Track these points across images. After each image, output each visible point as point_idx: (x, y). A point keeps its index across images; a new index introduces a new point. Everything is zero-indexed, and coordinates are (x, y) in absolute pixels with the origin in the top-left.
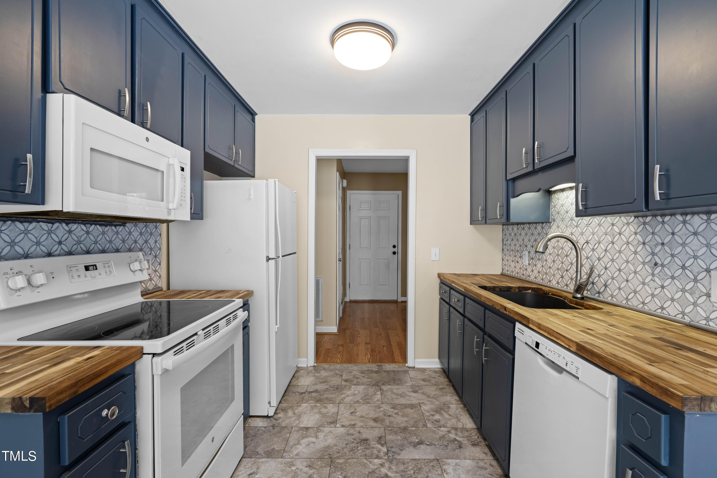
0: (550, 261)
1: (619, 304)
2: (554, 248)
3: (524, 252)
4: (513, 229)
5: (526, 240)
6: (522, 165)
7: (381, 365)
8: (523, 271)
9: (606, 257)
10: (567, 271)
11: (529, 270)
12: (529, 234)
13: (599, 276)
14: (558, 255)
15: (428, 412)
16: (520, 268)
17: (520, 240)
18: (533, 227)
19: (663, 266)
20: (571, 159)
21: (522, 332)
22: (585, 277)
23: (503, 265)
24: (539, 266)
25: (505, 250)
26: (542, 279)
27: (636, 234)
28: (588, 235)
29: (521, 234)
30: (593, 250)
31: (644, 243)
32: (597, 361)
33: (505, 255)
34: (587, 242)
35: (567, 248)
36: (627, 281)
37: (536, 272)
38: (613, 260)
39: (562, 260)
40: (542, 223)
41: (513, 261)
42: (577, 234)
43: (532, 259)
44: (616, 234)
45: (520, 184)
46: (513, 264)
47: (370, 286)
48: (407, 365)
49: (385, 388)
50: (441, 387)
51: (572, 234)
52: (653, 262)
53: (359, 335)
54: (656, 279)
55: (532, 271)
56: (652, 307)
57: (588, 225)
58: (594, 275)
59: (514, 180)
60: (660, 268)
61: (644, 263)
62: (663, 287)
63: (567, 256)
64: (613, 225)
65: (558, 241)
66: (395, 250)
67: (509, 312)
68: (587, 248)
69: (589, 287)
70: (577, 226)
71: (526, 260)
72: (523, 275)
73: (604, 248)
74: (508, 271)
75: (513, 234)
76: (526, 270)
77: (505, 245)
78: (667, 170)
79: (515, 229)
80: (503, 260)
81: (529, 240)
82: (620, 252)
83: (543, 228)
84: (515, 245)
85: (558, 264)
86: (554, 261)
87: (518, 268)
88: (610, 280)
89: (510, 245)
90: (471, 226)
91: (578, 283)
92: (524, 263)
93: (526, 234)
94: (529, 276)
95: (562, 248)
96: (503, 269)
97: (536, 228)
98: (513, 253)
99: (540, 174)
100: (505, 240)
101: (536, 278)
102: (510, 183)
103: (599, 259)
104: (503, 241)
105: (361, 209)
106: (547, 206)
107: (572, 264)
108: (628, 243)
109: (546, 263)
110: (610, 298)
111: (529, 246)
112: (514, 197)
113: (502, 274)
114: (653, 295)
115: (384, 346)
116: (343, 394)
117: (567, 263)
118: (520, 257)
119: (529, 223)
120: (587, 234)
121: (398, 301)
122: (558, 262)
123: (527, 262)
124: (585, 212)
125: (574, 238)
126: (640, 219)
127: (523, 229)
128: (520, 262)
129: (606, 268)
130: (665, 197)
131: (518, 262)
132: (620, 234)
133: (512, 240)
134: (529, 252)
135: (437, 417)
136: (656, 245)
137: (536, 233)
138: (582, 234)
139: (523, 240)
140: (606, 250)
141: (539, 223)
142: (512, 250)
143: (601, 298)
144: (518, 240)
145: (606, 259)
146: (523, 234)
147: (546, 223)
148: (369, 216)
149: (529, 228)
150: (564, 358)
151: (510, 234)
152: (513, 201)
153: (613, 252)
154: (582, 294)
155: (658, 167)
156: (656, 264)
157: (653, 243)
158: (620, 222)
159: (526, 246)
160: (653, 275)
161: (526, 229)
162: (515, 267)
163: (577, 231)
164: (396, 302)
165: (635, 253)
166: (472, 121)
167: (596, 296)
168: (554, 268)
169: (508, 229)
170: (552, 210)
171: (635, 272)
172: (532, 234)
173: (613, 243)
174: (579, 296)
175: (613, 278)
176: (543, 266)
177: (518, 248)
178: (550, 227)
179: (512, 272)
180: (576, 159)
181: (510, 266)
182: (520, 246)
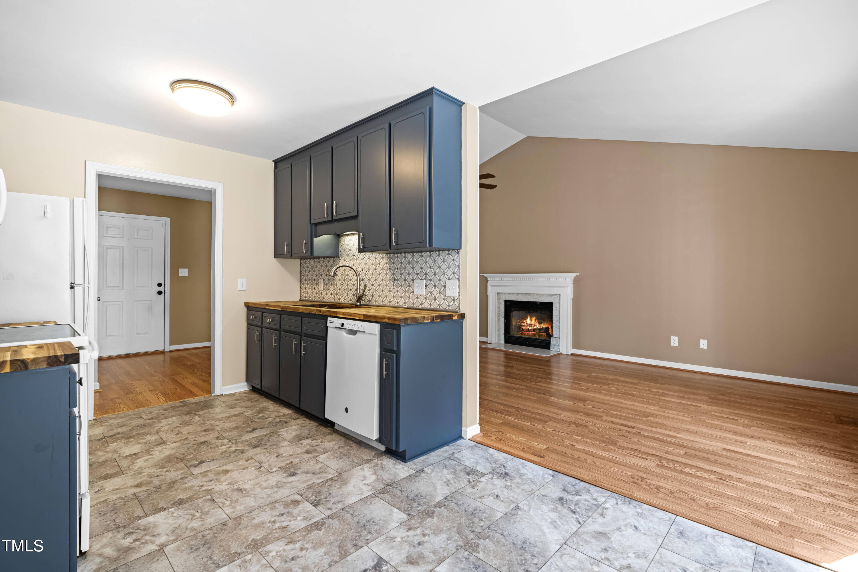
0: (339, 284)
1: (379, 305)
2: (342, 275)
3: (320, 280)
4: (310, 263)
5: (321, 271)
6: (325, 216)
7: (184, 401)
8: (319, 295)
9: (372, 278)
10: (351, 290)
11: (324, 293)
12: (324, 266)
13: (369, 290)
14: (345, 280)
15: (251, 415)
16: (317, 293)
17: (317, 271)
18: (326, 260)
19: (398, 280)
20: (356, 217)
21: (332, 322)
22: (361, 292)
23: (301, 292)
24: (331, 289)
25: (303, 280)
26: (334, 299)
27: (386, 263)
28: (363, 266)
29: (317, 266)
30: (366, 274)
31: (390, 269)
32: (372, 319)
33: (303, 284)
34: (362, 270)
35: (350, 275)
36: (383, 291)
37: (329, 294)
38: (376, 280)
39: (348, 283)
40: (334, 257)
41: (310, 288)
42: (356, 265)
43: (326, 285)
44: (377, 264)
45: (320, 228)
46: (310, 291)
47: (123, 336)
48: (213, 395)
49: (201, 413)
50: (255, 400)
51: (353, 265)
52: (394, 278)
53: (135, 386)
54: (395, 288)
55: (326, 294)
56: (393, 303)
57: (363, 259)
58: (366, 290)
59: (316, 224)
60: (396, 281)
61: (390, 280)
62: (398, 291)
63: (350, 280)
64: (376, 258)
65: (345, 270)
66: (161, 289)
67: (323, 312)
68: (363, 273)
69: (363, 298)
70: (356, 260)
71: (321, 287)
72: (319, 298)
73: (371, 273)
74: (305, 297)
75: (310, 267)
76: (321, 294)
77: (303, 276)
78: (397, 231)
79: (312, 262)
80: (301, 288)
81: (324, 271)
82: (379, 274)
83: (334, 261)
84: (312, 275)
85: (345, 286)
86: (342, 285)
87: (315, 293)
88: (375, 292)
89: (308, 275)
90: (275, 260)
91: (358, 295)
92: (320, 289)
93: (321, 266)
94: (324, 298)
95: (348, 275)
96: (301, 296)
97: (329, 261)
98: (310, 282)
99: (336, 223)
100: (303, 271)
101: (329, 299)
102: (313, 226)
103: (369, 280)
104: (301, 272)
105: (107, 235)
106: (337, 245)
107: (353, 285)
108: (383, 269)
109: (337, 287)
110: (375, 303)
111: (324, 275)
112: (316, 237)
113: (300, 300)
114: (394, 297)
115: (176, 389)
116: (154, 427)
117: (350, 285)
118: (317, 284)
119: (324, 257)
120: (363, 264)
121: (166, 350)
122: (345, 285)
123: (322, 288)
124: (364, 250)
125: (355, 267)
126: (388, 255)
127: (319, 262)
128: (316, 289)
129: (373, 285)
130: (397, 243)
131: (314, 289)
132: (379, 264)
133: (310, 271)
134: (324, 280)
135: (261, 415)
136: (395, 269)
137: (329, 265)
138: (359, 264)
139: (319, 271)
140: (372, 274)
141: (331, 257)
142: (310, 280)
143: (371, 304)
144: (314, 271)
145: (372, 280)
146: (319, 266)
147: (336, 257)
148: (121, 246)
149: (324, 262)
150: (357, 325)
151: (307, 267)
152: (316, 240)
153: (376, 275)
154: (360, 303)
155: (394, 229)
156: (395, 280)
157: (393, 268)
158: (379, 256)
159: (321, 275)
160: (394, 285)
161: (321, 262)
162: (312, 293)
163: (356, 263)
164: (163, 352)
165: (386, 274)
166: (276, 167)
167: (368, 303)
168: (342, 289)
169: (305, 263)
170: (341, 248)
171: (386, 285)
172: (326, 266)
173: (376, 269)
174: (359, 304)
175: (376, 291)
176: (334, 289)
177: (314, 277)
178: (339, 260)
179: (310, 297)
180: (359, 218)
181: (308, 293)
182: (317, 275)
